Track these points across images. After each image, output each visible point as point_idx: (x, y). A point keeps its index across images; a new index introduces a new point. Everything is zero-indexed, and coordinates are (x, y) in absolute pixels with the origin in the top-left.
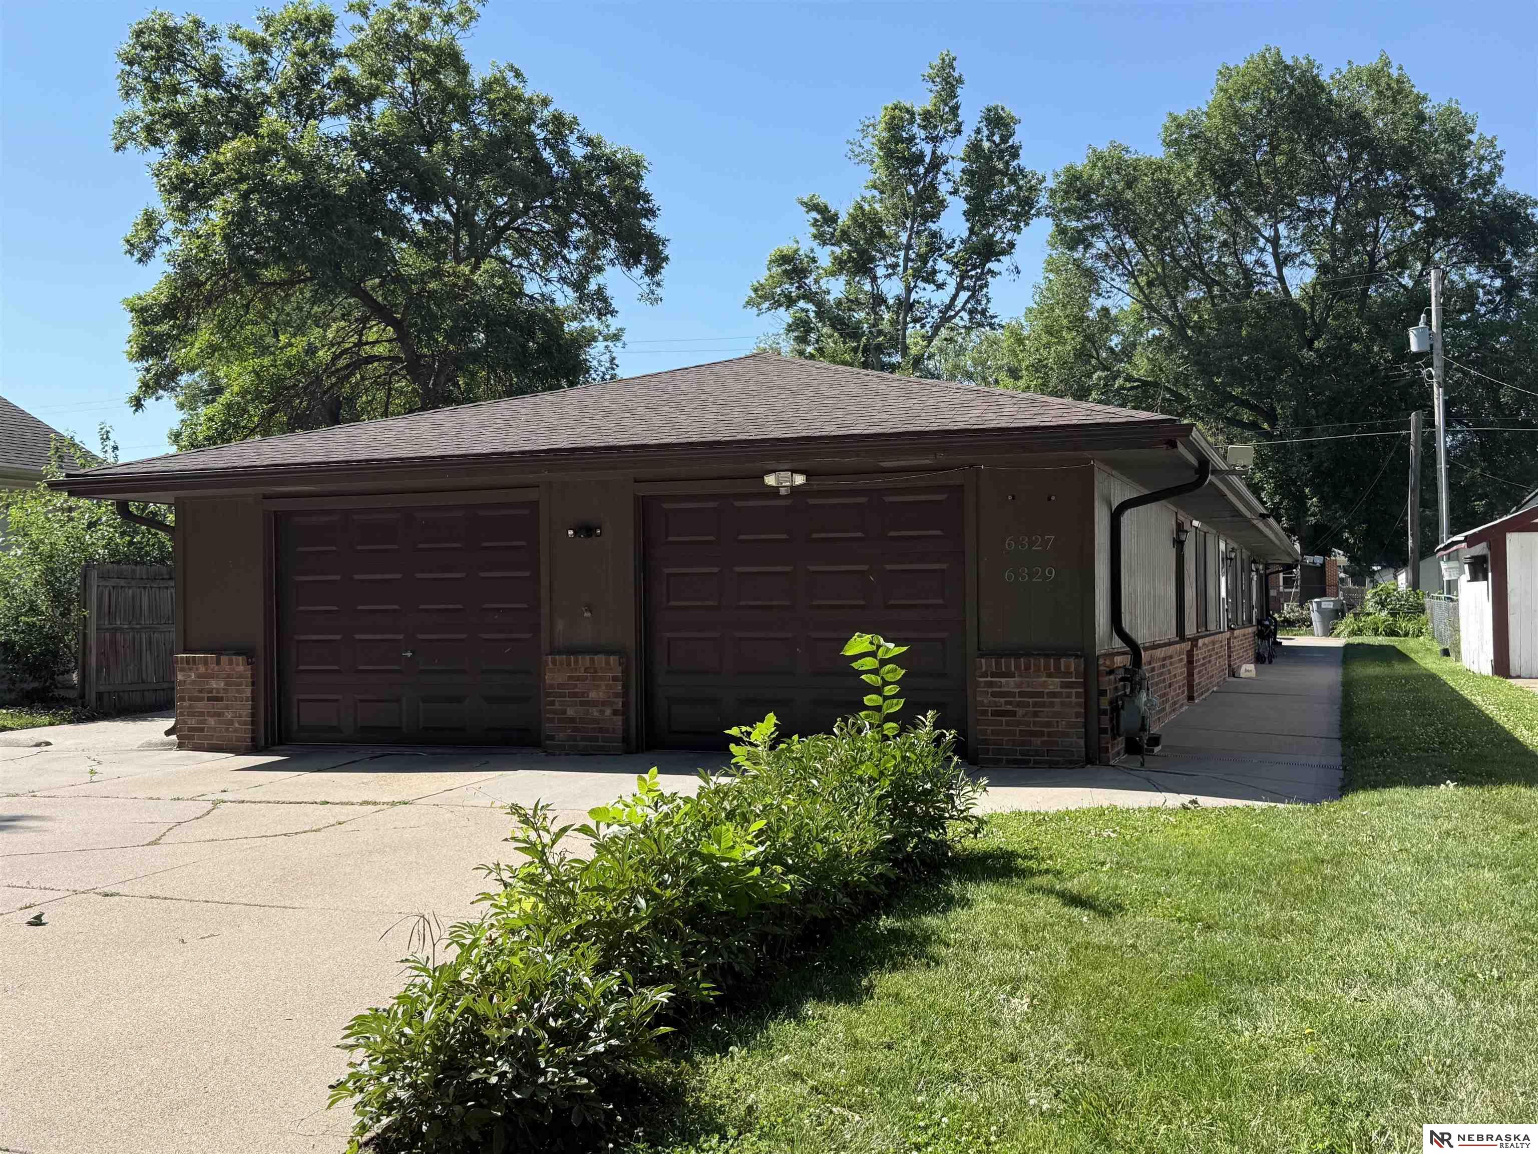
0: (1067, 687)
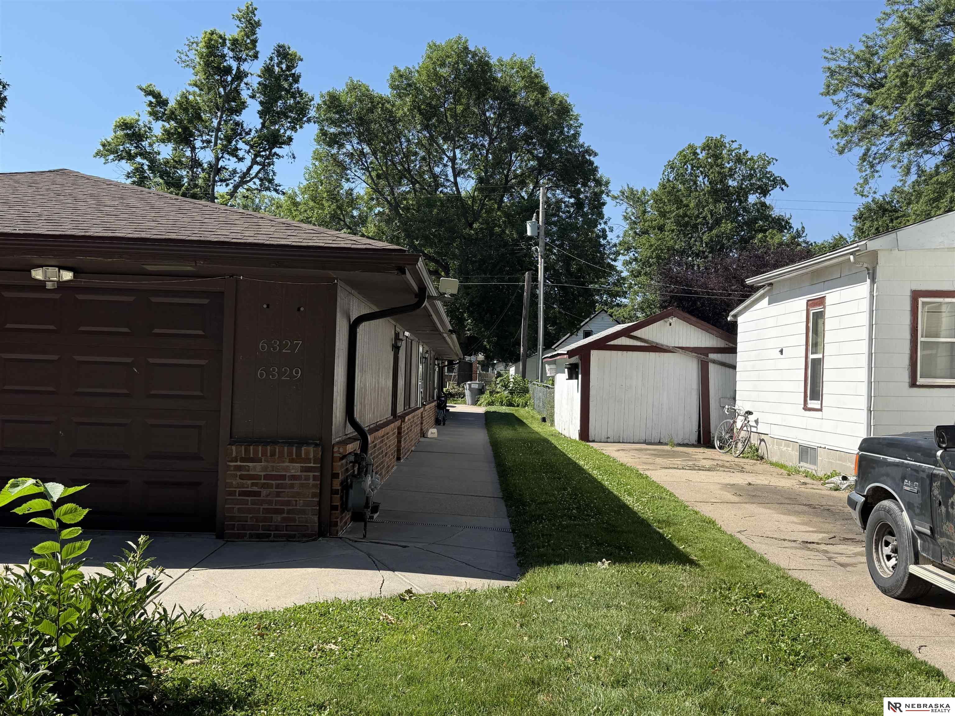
0: (306, 472)
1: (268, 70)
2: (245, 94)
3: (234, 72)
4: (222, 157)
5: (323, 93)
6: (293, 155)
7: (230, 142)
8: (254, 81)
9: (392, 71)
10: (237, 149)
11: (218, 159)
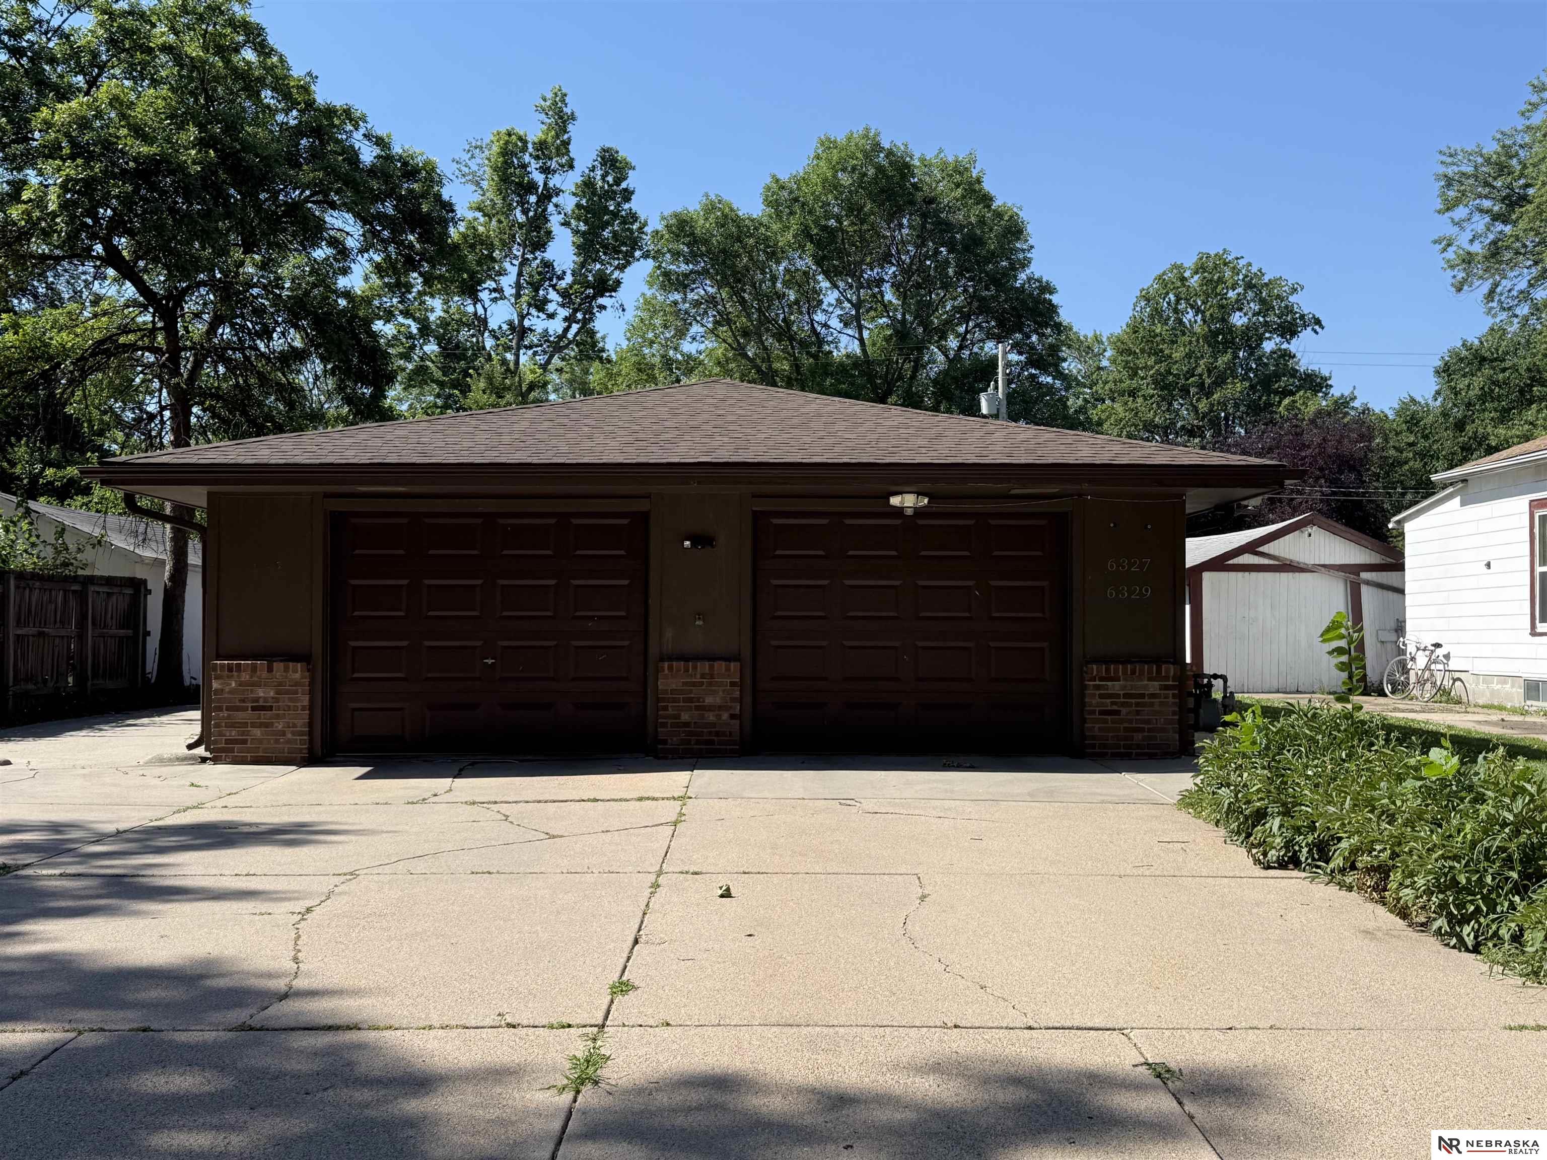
0: (1165, 689)
1: (588, 184)
2: (555, 222)
3: (540, 190)
4: (528, 314)
5: (666, 214)
6: (622, 305)
7: (537, 290)
8: (568, 202)
9: (769, 180)
10: (546, 301)
11: (522, 317)
